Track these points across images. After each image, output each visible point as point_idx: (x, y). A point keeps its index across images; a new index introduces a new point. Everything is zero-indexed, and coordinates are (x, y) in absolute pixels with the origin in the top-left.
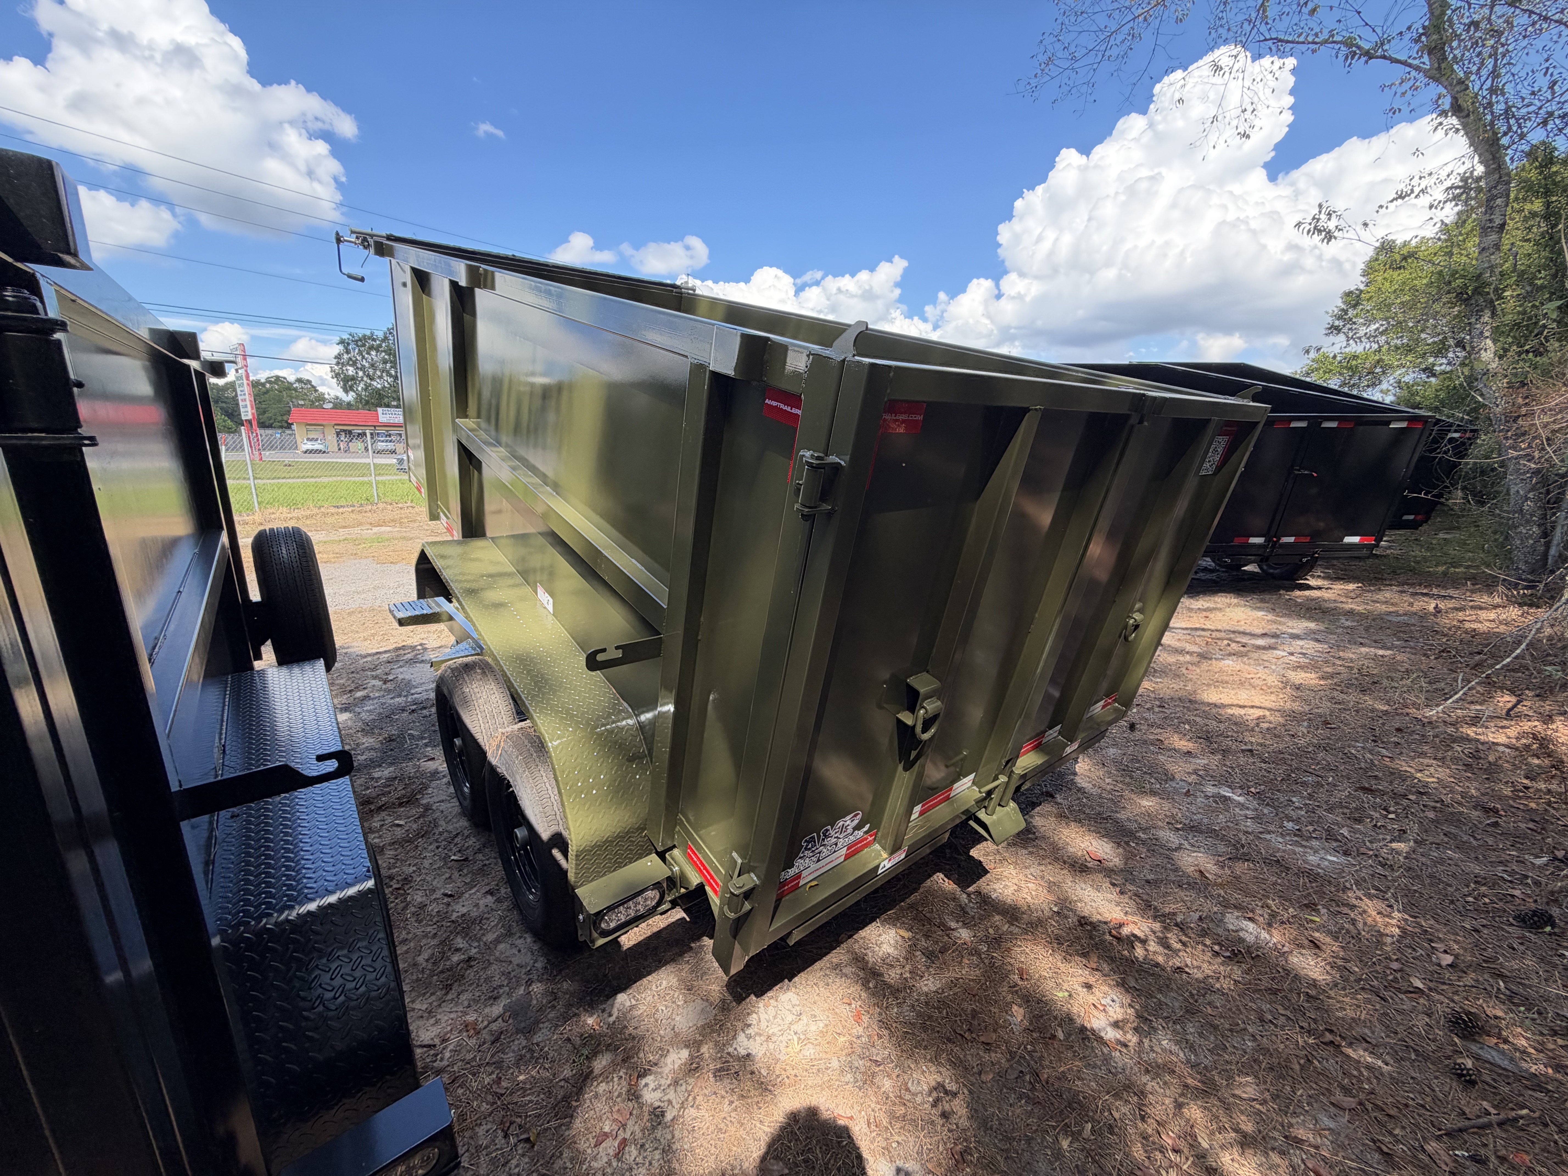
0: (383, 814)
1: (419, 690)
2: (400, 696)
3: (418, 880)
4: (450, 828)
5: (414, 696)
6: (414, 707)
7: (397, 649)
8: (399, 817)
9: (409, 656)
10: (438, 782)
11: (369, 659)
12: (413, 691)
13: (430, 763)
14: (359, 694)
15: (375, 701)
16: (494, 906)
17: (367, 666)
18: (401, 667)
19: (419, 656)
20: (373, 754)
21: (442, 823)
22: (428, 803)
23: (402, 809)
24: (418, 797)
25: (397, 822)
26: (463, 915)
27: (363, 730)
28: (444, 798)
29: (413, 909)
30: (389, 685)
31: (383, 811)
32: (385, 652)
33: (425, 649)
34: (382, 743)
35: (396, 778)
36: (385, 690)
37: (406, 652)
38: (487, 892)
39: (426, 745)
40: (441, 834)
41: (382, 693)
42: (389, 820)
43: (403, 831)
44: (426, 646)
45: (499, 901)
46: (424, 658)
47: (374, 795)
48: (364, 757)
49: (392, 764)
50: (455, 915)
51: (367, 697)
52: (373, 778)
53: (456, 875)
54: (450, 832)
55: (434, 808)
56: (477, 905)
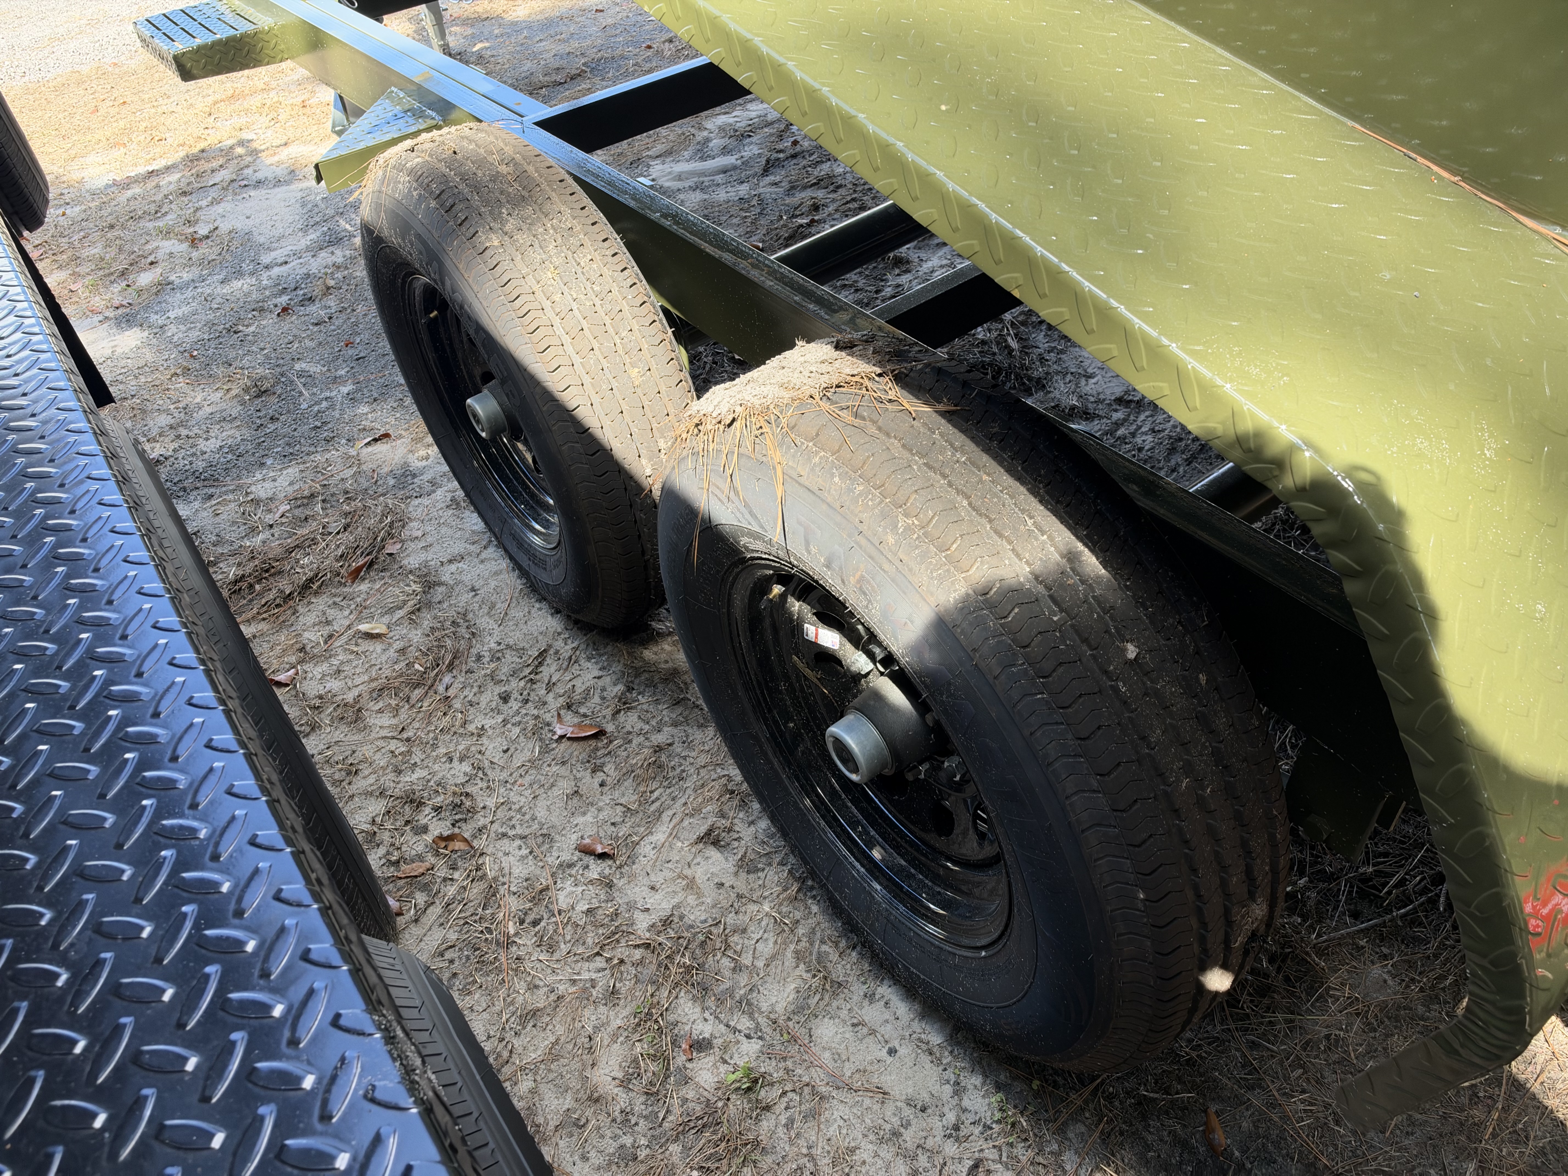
0: (321, 603)
1: (278, 255)
2: (239, 274)
3: (491, 803)
4: (515, 637)
5: (276, 271)
6: (283, 300)
7: (192, 160)
8: (362, 611)
9: (224, 175)
10: (425, 501)
11: (136, 190)
12: (266, 259)
13: (380, 447)
14: (145, 279)
15: (189, 293)
16: (741, 885)
17: (140, 207)
18: (215, 202)
19: (248, 172)
20: (231, 434)
21: (484, 622)
22: (426, 564)
23: (364, 587)
24: (389, 549)
25: (364, 627)
26: (667, 922)
27: (186, 370)
28: (459, 547)
29: (514, 904)
30: (204, 250)
31: (316, 593)
32: (168, 169)
33: (255, 153)
34: (243, 403)
35: (312, 496)
36: (201, 263)
37: (215, 164)
38: (700, 839)
39: (352, 398)
40: (496, 658)
41: (195, 272)
42: (341, 619)
43: (392, 653)
44: (255, 145)
45: (747, 866)
46: (260, 175)
47: (276, 548)
48: (212, 445)
49: (288, 457)
50: (642, 924)
51: (163, 286)
52: (256, 502)
53: (589, 782)
54: (521, 651)
55: (446, 578)
56: (691, 885)
